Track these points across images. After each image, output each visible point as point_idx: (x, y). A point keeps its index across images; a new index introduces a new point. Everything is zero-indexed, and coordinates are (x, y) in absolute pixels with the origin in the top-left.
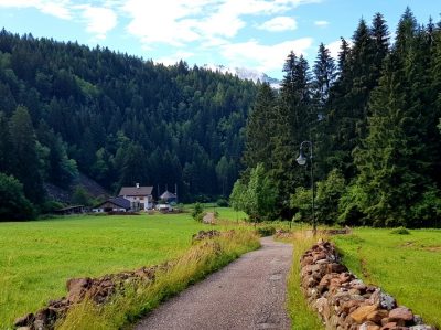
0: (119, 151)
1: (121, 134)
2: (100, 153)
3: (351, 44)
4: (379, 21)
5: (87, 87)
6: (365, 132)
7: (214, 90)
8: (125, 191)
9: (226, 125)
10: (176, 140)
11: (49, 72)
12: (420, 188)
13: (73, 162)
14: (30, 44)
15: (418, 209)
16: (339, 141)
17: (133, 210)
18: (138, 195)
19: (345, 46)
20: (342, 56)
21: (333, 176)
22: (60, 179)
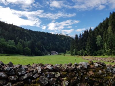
0: (50, 46)
1: (50, 44)
2: (48, 47)
3: (84, 33)
4: (87, 30)
5: (45, 38)
6: (86, 44)
7: (62, 37)
8: (52, 52)
9: (64, 42)
10: (57, 44)
11: (40, 36)
12: (94, 51)
13: (45, 48)
14: (37, 32)
15: (94, 54)
16: (83, 45)
17: (53, 54)
18: (54, 52)
19: (83, 33)
20: (83, 34)
21: (82, 50)
22: (43, 51)
